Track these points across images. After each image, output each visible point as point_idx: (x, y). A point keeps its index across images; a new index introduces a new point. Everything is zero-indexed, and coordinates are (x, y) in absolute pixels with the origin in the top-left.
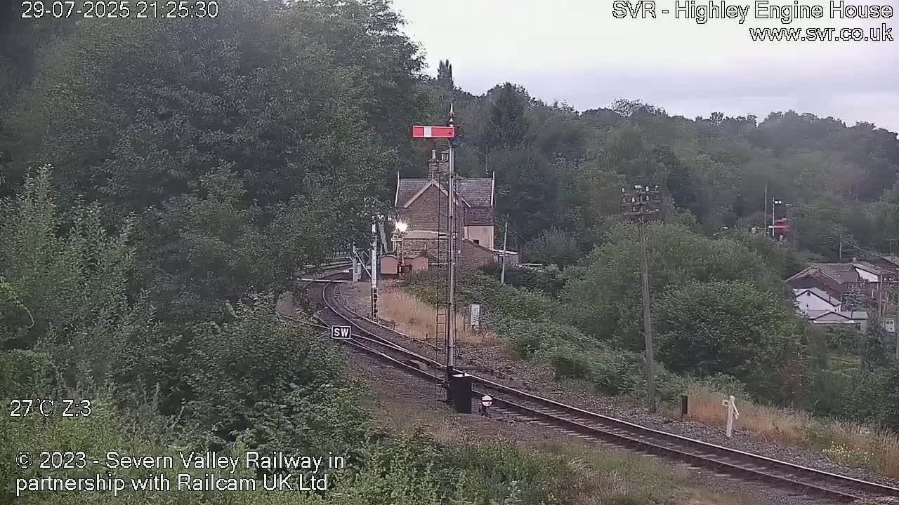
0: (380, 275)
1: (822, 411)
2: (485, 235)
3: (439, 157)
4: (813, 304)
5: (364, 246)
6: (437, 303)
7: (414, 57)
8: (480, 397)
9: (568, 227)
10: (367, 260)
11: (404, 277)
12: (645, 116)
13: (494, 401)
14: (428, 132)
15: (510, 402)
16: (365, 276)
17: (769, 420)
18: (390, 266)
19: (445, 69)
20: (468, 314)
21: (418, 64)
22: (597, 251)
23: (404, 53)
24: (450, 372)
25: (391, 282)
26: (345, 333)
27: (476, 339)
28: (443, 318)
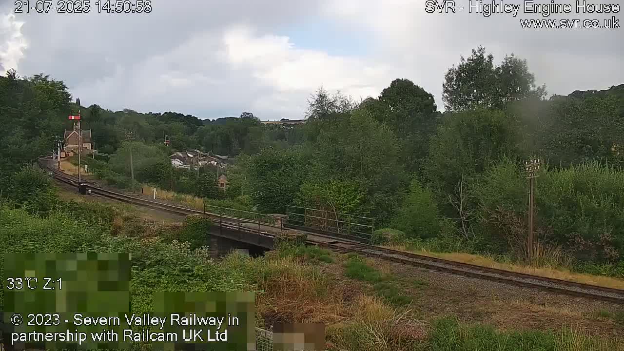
0: (61, 157)
1: (179, 192)
2: (88, 146)
3: (76, 124)
4: (176, 163)
5: (56, 150)
6: (76, 165)
7: (69, 97)
8: (88, 190)
9: (111, 143)
10: (57, 154)
11: (67, 158)
12: (131, 113)
13: (92, 192)
14: (73, 118)
15: (96, 191)
16: (57, 158)
17: (165, 194)
18: (63, 155)
19: (78, 101)
20: (84, 168)
21: (71, 99)
22: (118, 150)
23: (67, 96)
24: (80, 184)
25: (64, 159)
26: (51, 173)
27: (87, 174)
28: (77, 169)
